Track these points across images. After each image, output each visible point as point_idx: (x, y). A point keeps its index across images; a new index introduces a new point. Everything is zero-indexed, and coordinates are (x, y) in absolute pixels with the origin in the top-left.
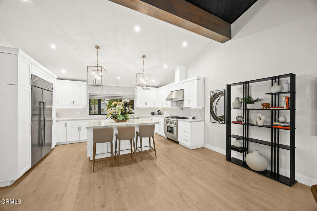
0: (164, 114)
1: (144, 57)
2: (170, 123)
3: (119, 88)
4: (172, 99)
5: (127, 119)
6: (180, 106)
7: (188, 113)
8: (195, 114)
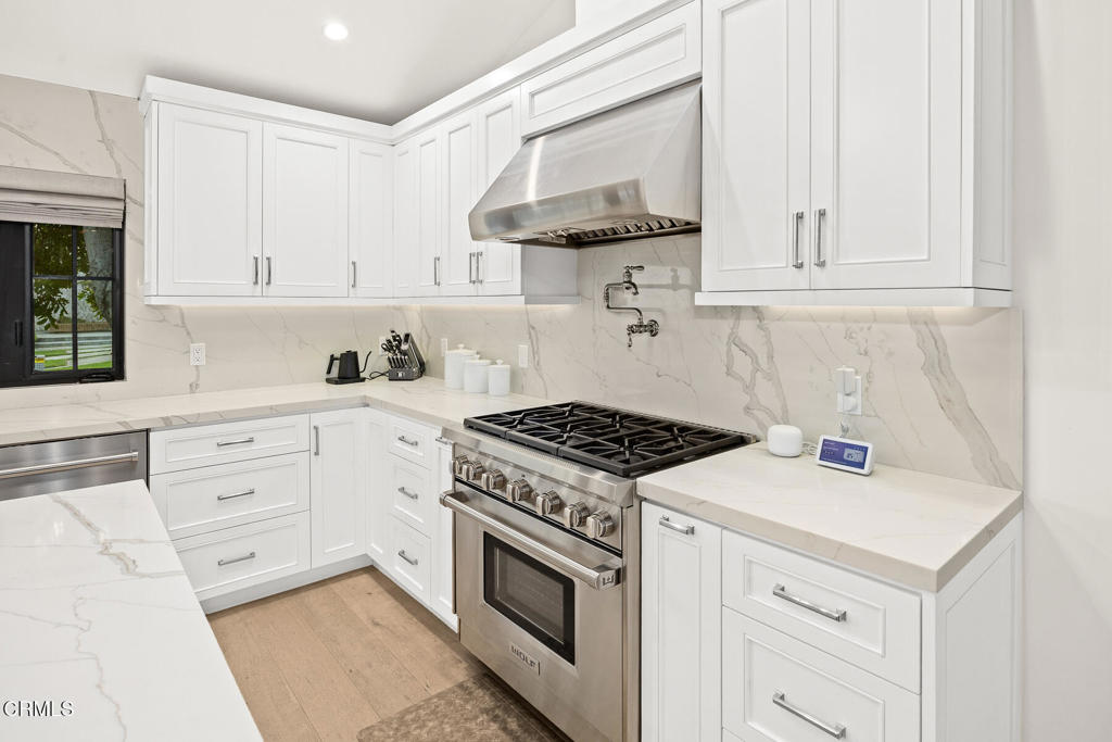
2: (525, 505)
6: (627, 297)
7: (728, 374)
8: (851, 399)
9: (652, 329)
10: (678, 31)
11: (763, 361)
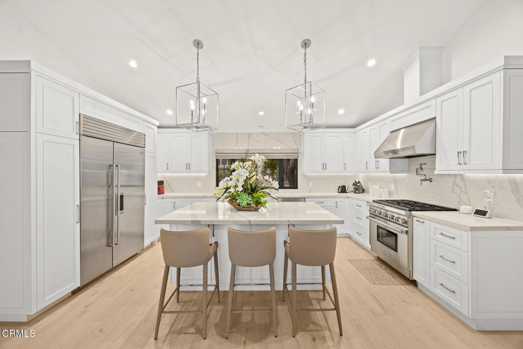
0: (371, 191)
1: (306, 44)
2: (386, 218)
3: (267, 135)
4: (395, 152)
5: (260, 203)
6: (420, 172)
7: (453, 192)
8: (489, 200)
9: (430, 180)
10: (430, 106)
11: (463, 189)
